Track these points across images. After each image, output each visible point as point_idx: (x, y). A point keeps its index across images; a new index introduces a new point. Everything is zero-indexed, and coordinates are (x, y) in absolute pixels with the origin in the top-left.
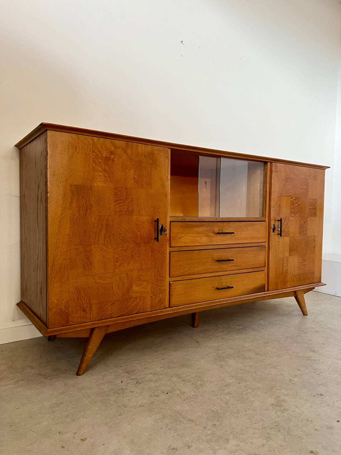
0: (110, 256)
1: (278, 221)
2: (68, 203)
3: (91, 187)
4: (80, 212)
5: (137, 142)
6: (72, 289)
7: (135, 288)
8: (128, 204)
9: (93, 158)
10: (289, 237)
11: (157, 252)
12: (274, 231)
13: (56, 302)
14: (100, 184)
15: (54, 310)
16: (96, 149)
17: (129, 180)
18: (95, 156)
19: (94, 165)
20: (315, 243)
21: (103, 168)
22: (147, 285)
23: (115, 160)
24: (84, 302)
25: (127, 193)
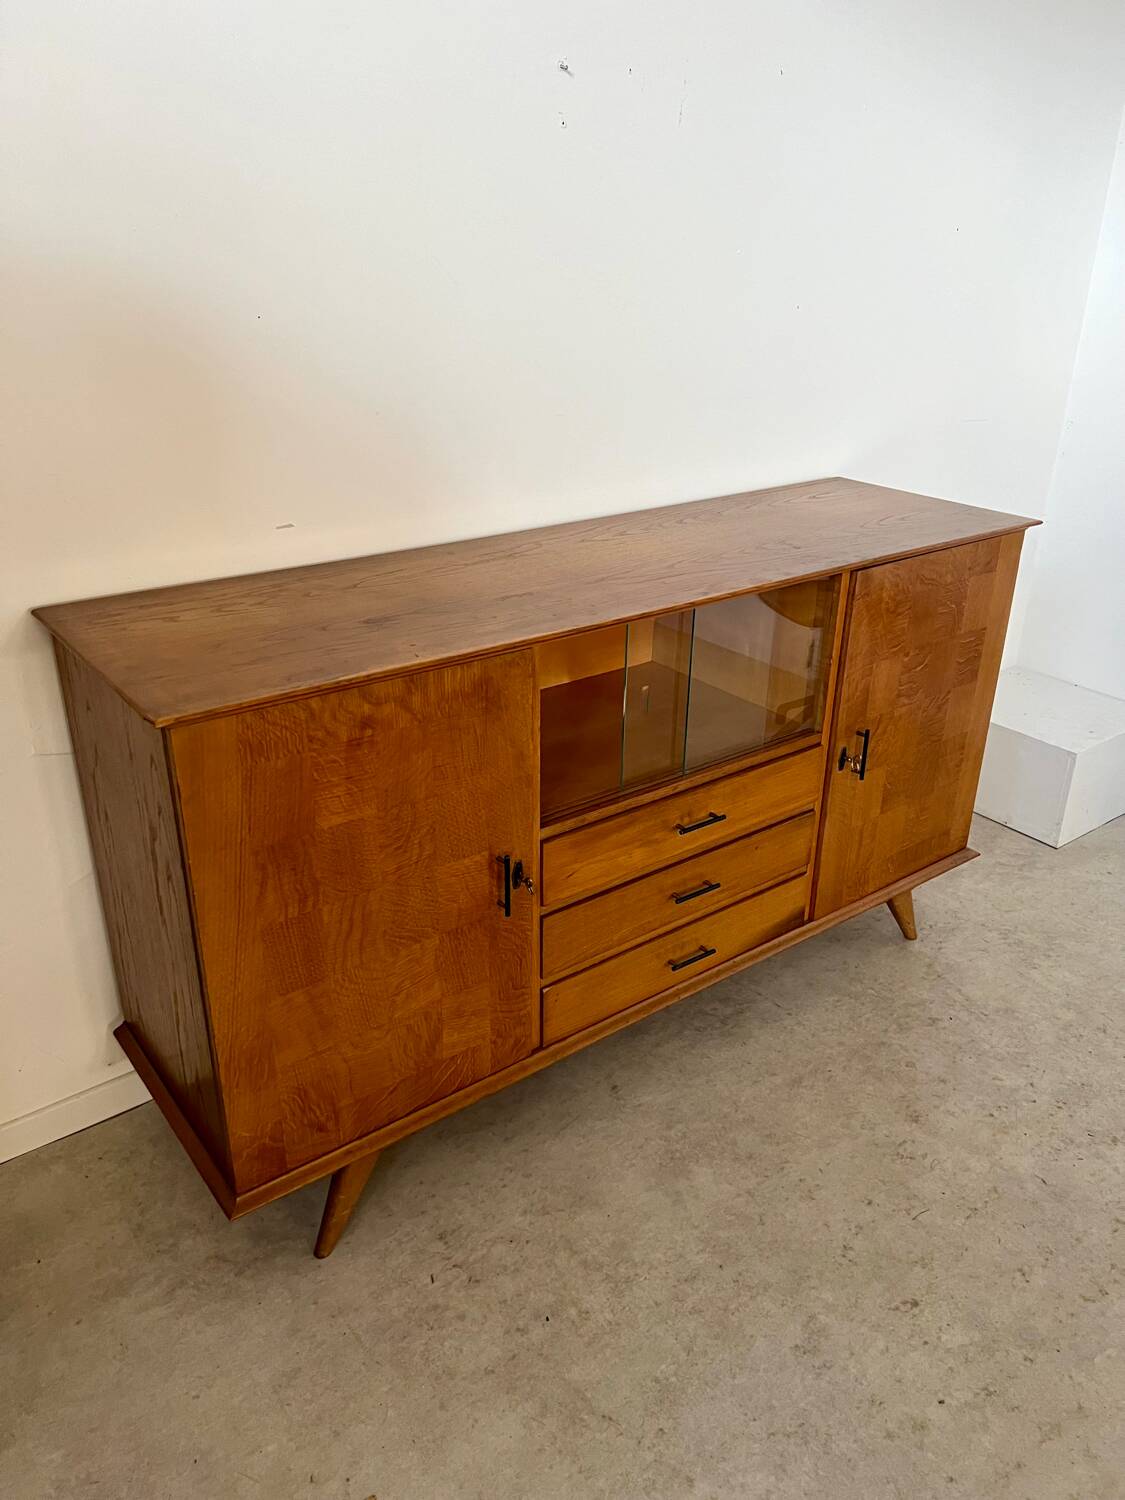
0: (378, 988)
2: (254, 899)
3: (312, 835)
4: (287, 910)
7: (450, 1037)
8: (419, 842)
9: (312, 757)
11: (506, 934)
13: (247, 1135)
14: (336, 820)
15: (244, 1154)
16: (317, 729)
17: (419, 778)
18: (319, 749)
19: (315, 774)
21: (344, 774)
22: (481, 1020)
23: (375, 739)
24: (319, 1113)
25: (417, 816)
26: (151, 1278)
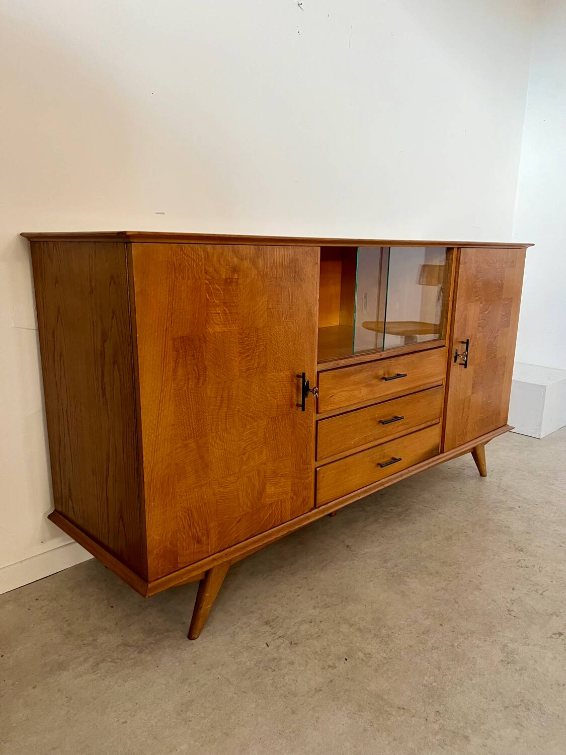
0: (234, 447)
1: (463, 342)
2: (171, 370)
3: (204, 336)
4: (189, 383)
5: (273, 244)
6: (180, 512)
7: (270, 490)
8: (259, 355)
9: (206, 283)
10: (473, 366)
11: (300, 427)
12: (455, 361)
13: (157, 538)
14: (218, 329)
15: (155, 552)
16: (210, 266)
17: (260, 313)
18: (210, 280)
19: (207, 296)
20: (504, 368)
21: (222, 300)
22: (286, 482)
23: (239, 281)
24: (198, 529)
25: (258, 337)
26: (82, 659)
